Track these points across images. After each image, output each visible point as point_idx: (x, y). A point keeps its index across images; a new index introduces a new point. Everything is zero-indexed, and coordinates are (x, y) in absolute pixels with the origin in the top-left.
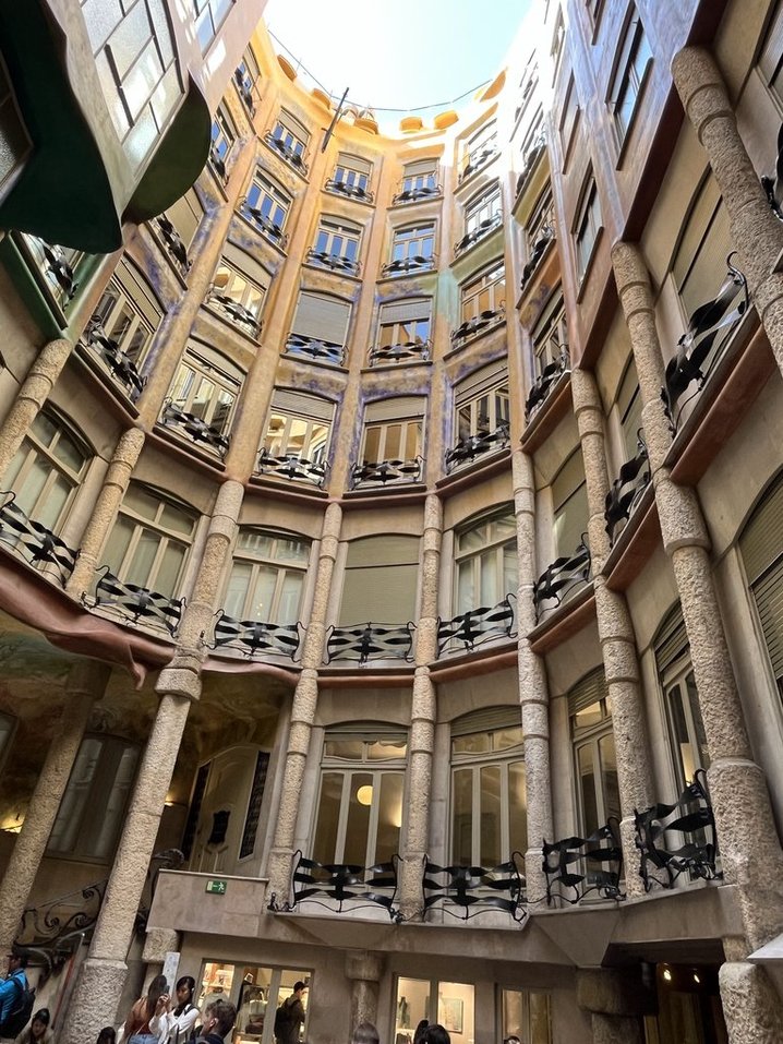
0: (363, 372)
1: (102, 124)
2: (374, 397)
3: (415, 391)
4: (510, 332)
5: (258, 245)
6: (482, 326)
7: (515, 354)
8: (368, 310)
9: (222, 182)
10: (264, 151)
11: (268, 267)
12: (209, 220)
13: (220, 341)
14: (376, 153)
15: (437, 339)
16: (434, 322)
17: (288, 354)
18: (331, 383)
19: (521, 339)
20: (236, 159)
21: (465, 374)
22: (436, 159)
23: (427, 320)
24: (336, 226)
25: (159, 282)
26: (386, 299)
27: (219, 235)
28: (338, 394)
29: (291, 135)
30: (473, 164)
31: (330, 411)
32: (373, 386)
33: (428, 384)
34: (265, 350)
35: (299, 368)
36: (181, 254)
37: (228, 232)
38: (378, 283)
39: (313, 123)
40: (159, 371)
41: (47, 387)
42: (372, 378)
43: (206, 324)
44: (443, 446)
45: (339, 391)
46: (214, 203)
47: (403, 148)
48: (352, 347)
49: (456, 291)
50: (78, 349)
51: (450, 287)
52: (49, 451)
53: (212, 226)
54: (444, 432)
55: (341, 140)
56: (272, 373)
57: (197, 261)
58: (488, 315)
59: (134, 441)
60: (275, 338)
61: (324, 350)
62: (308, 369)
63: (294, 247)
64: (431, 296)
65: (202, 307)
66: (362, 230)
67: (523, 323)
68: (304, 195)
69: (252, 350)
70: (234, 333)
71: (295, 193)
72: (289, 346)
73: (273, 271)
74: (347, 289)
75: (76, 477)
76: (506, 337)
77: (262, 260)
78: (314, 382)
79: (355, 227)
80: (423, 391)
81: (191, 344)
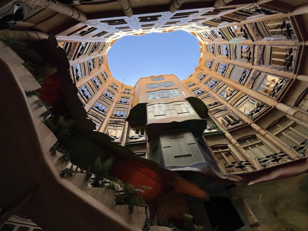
0: (253, 64)
1: (187, 118)
2: (262, 61)
3: (262, 50)
4: (247, 23)
5: (218, 87)
6: (244, 31)
7: (254, 20)
8: (236, 62)
9: (205, 92)
10: (202, 82)
11: (223, 85)
12: (211, 96)
13: (236, 99)
14: (205, 59)
15: (247, 44)
16: (242, 44)
17: (243, 84)
18: (254, 74)
19: (250, 19)
20: (202, 88)
21: (259, 34)
22: (207, 45)
23: (242, 46)
24: (217, 68)
25: (220, 109)
26: (235, 57)
27: (214, 95)
28: (258, 72)
29: (200, 76)
30: (207, 37)
31: (263, 74)
32: (257, 62)
33: (260, 46)
34: (241, 89)
35: (248, 82)
36: (216, 103)
37: (214, 93)
38: (231, 59)
39: (199, 72)
40: (238, 115)
41: (234, 140)
42: (255, 62)
43: (231, 102)
44: (284, 40)
45: (257, 72)
46: (208, 94)
47: (205, 53)
48: (245, 67)
49: (235, 39)
50: (228, 130)
51: (234, 41)
52: (250, 144)
53: (212, 96)
54: (279, 40)
55: (202, 66)
56: (247, 89)
57: (218, 100)
58: (241, 30)
59: (254, 126)
60: (239, 86)
61: (244, 74)
62: (248, 79)
63: (220, 79)
64: (236, 45)
65: (227, 101)
66: (219, 63)
67: (244, 19)
68: (211, 75)
69: (240, 92)
70: (235, 96)
71: (210, 77)
72: (241, 83)
73: (224, 84)
74: (231, 67)
75: (260, 141)
76: (249, 24)
77: (221, 86)
78: (253, 78)
79: (218, 64)
80: (262, 47)
81: (235, 106)
